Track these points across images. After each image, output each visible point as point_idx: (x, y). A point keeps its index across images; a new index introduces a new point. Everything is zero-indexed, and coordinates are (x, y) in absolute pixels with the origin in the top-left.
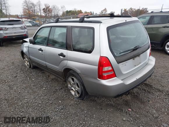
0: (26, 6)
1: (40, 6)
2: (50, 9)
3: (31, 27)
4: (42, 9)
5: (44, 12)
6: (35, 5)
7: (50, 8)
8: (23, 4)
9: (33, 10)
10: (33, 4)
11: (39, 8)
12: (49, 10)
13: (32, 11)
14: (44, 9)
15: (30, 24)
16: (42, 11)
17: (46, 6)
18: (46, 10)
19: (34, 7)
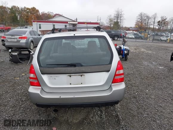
0: (140, 19)
1: (155, 19)
2: (166, 22)
3: (133, 38)
4: (157, 21)
5: (158, 24)
6: (150, 18)
7: (167, 20)
8: (137, 17)
9: (147, 23)
10: (148, 17)
11: (153, 21)
12: (164, 23)
13: (145, 24)
14: (159, 22)
15: (134, 36)
16: (156, 24)
17: (162, 19)
18: (162, 23)
19: (148, 20)
